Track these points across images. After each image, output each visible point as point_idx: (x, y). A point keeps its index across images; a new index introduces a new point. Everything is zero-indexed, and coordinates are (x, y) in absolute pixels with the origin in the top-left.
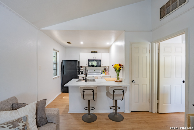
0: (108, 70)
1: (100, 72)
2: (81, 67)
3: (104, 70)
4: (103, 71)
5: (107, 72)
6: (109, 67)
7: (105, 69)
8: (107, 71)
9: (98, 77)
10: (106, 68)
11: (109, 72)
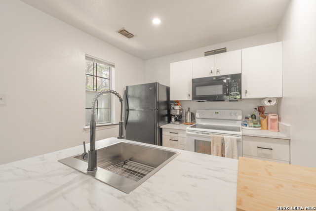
0: (278, 113)
1: (240, 117)
2: (177, 103)
3: (257, 113)
4: (254, 117)
5: (273, 120)
6: (279, 100)
7: (261, 110)
8: (271, 117)
9: (225, 137)
10: (266, 103)
11: (279, 119)
